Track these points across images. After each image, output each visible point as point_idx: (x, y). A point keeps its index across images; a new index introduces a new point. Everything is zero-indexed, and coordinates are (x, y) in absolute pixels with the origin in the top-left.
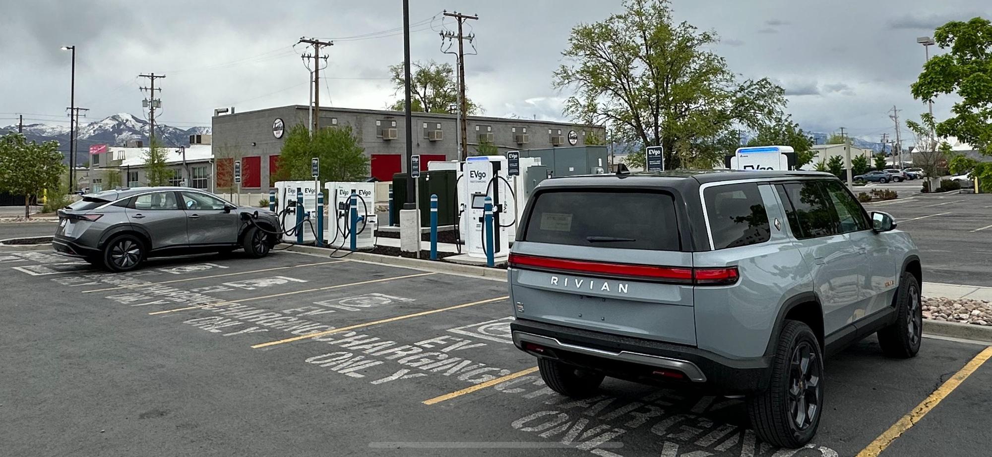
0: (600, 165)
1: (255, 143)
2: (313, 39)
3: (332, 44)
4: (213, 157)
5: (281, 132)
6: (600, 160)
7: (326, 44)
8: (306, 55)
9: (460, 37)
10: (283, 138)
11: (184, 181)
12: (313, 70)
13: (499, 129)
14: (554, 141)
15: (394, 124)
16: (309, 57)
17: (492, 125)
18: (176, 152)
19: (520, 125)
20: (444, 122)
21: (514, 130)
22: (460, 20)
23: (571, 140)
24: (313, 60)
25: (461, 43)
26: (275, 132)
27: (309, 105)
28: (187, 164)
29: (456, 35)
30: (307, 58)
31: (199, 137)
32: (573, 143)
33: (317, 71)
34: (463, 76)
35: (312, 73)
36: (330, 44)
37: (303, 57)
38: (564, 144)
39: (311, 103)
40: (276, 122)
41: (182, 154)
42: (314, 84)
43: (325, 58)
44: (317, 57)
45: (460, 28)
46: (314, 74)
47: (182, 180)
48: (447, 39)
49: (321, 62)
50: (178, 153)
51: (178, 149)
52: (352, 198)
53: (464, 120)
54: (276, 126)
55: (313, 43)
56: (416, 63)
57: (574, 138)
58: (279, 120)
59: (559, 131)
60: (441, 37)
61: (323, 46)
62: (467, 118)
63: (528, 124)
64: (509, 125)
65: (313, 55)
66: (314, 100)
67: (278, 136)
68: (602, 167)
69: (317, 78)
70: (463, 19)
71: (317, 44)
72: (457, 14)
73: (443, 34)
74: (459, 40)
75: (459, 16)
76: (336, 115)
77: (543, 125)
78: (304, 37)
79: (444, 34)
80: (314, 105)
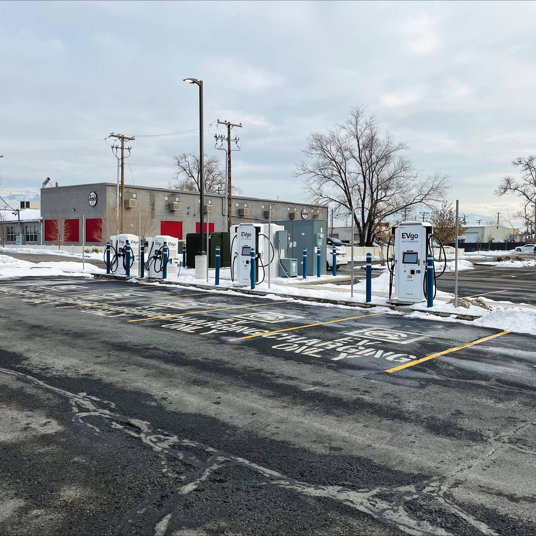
0: (322, 232)
1: (74, 210)
2: (120, 135)
3: (134, 139)
4: (42, 218)
5: (95, 202)
6: (321, 229)
7: (129, 139)
8: (115, 147)
9: (229, 139)
10: (96, 206)
11: (19, 235)
12: (120, 157)
13: (252, 206)
14: (292, 216)
15: (177, 199)
16: (117, 148)
17: (247, 203)
18: (13, 213)
19: (267, 204)
20: (214, 199)
21: (263, 207)
22: (229, 127)
23: (303, 216)
24: (120, 150)
25: (229, 144)
26: (90, 202)
27: (116, 183)
28: (21, 223)
29: (226, 138)
30: (115, 149)
31: (28, 203)
32: (304, 218)
33: (122, 158)
34: (230, 167)
35: (119, 160)
36: (132, 139)
37: (112, 147)
38: (298, 217)
39: (118, 182)
40: (91, 194)
41: (17, 215)
42: (120, 168)
43: (129, 149)
44: (122, 148)
45: (229, 133)
46: (121, 160)
47: (17, 234)
48: (219, 141)
49: (126, 152)
50: (14, 215)
51: (14, 212)
52: (164, 247)
53: (230, 199)
54: (91, 197)
55: (120, 137)
56: (192, 154)
57: (305, 214)
58: (93, 193)
59: (295, 209)
60: (215, 139)
61: (127, 140)
62: (232, 197)
63: (273, 203)
64: (260, 203)
65: (120, 146)
66: (120, 180)
67: (93, 204)
68: (323, 233)
69: (123, 164)
70: (231, 126)
71: (122, 138)
72: (227, 122)
73: (216, 137)
74: (228, 141)
75: (229, 124)
76: (136, 191)
77: (283, 204)
78: (113, 133)
79: (218, 137)
80: (120, 183)
